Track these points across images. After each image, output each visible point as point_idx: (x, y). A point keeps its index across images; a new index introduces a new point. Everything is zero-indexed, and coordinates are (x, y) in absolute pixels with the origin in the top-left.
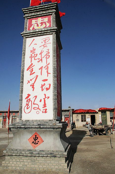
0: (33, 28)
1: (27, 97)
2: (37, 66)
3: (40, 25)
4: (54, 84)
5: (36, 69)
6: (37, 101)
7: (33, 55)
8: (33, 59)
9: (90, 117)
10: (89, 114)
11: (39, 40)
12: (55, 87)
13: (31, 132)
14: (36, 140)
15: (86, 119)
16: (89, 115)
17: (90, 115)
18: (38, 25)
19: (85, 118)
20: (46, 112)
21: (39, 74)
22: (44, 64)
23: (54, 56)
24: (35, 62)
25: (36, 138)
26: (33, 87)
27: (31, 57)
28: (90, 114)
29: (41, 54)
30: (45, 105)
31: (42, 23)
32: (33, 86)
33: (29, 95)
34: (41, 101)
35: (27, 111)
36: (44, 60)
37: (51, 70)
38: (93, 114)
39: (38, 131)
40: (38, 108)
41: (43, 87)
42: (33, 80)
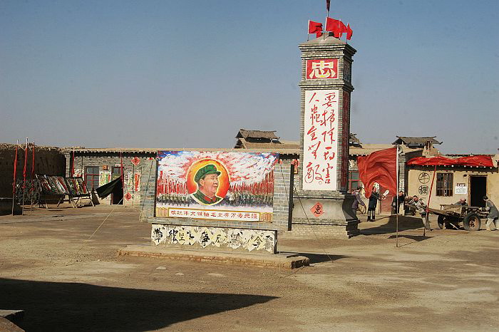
0: (314, 77)
1: (309, 166)
2: (320, 130)
3: (323, 72)
4: (339, 153)
5: (318, 134)
6: (320, 171)
7: (315, 115)
8: (315, 120)
9: (467, 181)
10: (464, 173)
11: (322, 95)
12: (339, 157)
13: (314, 202)
14: (318, 210)
15: (452, 187)
16: (465, 176)
17: (468, 176)
18: (320, 73)
19: (450, 185)
20: (328, 183)
21: (322, 141)
22: (327, 128)
23: (339, 120)
24: (317, 125)
25: (318, 208)
26: (315, 155)
27: (312, 117)
28: (470, 173)
29: (324, 115)
30: (328, 175)
31: (326, 70)
32: (315, 153)
33: (311, 163)
34: (324, 170)
35: (308, 180)
36: (328, 122)
37: (336, 137)
38: (481, 174)
39: (321, 201)
40: (321, 178)
41: (327, 156)
42: (316, 147)
